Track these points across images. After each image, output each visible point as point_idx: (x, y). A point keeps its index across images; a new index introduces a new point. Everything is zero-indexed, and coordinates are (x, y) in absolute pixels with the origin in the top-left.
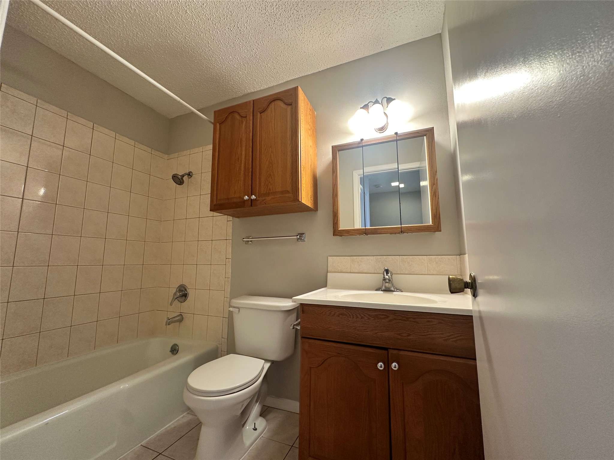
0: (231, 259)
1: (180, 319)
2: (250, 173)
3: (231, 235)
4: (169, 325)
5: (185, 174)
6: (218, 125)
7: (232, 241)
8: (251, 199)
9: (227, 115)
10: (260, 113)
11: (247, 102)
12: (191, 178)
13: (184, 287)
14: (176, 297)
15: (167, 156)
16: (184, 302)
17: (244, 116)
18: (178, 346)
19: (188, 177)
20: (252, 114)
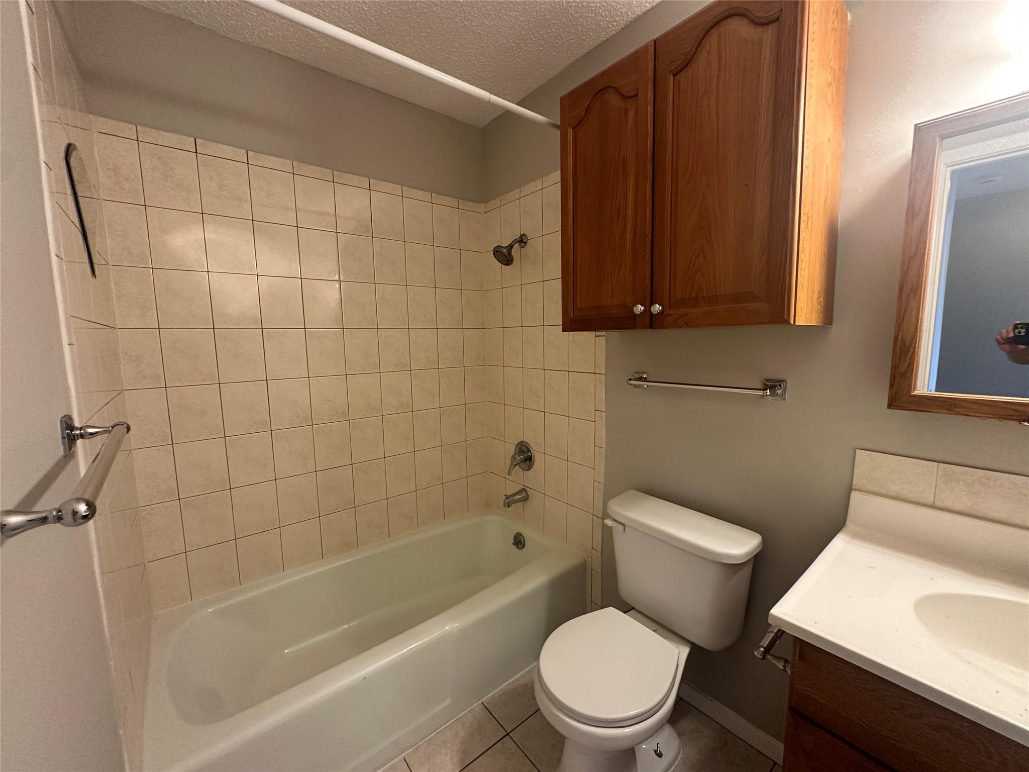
0: (604, 413)
1: (523, 496)
2: (648, 246)
3: (603, 364)
4: (508, 507)
5: (515, 242)
6: (570, 131)
7: (606, 377)
8: (651, 314)
9: (588, 103)
10: (674, 76)
11: (637, 52)
12: (525, 246)
13: (527, 447)
14: (515, 463)
15: (483, 205)
16: (529, 470)
17: (632, 93)
18: (524, 538)
19: (520, 245)
20: (650, 85)
